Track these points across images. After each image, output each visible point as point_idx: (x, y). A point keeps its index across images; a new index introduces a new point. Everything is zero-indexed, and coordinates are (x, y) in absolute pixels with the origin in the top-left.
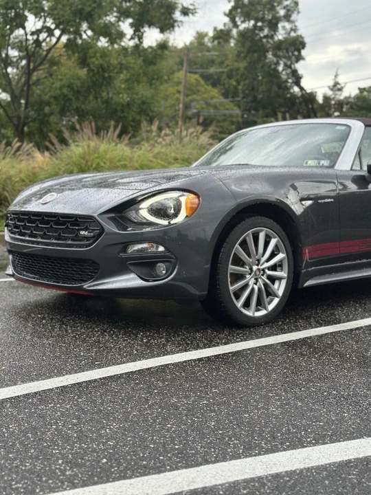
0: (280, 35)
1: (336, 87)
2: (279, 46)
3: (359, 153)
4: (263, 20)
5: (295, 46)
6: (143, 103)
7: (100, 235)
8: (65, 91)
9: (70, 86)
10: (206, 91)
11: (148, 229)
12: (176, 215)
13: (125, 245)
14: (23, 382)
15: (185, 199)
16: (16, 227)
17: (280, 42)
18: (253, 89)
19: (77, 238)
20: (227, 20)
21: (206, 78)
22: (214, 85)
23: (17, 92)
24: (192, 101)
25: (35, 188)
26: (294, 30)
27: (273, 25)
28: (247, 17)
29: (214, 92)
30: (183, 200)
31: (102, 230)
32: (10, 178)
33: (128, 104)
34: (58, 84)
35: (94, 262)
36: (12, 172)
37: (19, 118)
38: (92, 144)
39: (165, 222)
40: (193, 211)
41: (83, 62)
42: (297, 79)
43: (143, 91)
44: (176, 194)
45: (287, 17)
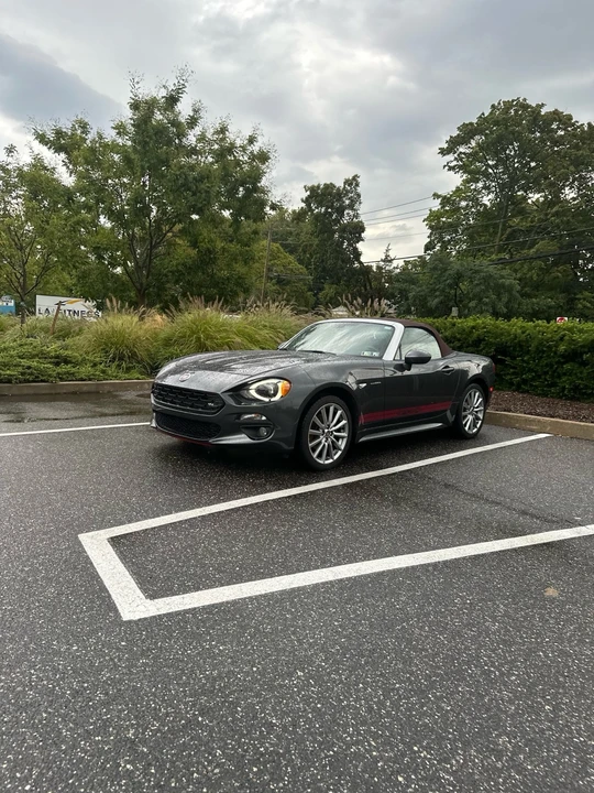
0: (345, 220)
1: (388, 260)
2: (344, 229)
3: (400, 347)
4: (332, 207)
5: (357, 231)
6: (240, 278)
7: (222, 407)
8: (180, 268)
9: (184, 265)
10: (286, 258)
11: (255, 405)
12: (275, 395)
13: (239, 415)
14: (176, 512)
15: (282, 385)
16: (161, 395)
17: (346, 226)
18: (323, 261)
19: (206, 407)
20: (303, 205)
21: (285, 246)
22: (291, 252)
23: (140, 264)
24: (273, 265)
25: (172, 365)
26: (356, 216)
27: (341, 211)
28: (320, 204)
29: (291, 258)
30: (280, 385)
31: (224, 404)
32: (138, 337)
33: (228, 278)
34: (175, 262)
35: (217, 425)
36: (141, 333)
37: (141, 284)
38: (201, 313)
39: (267, 400)
40: (286, 392)
41: (194, 244)
42: (358, 255)
43: (240, 268)
44: (275, 381)
45: (351, 207)
